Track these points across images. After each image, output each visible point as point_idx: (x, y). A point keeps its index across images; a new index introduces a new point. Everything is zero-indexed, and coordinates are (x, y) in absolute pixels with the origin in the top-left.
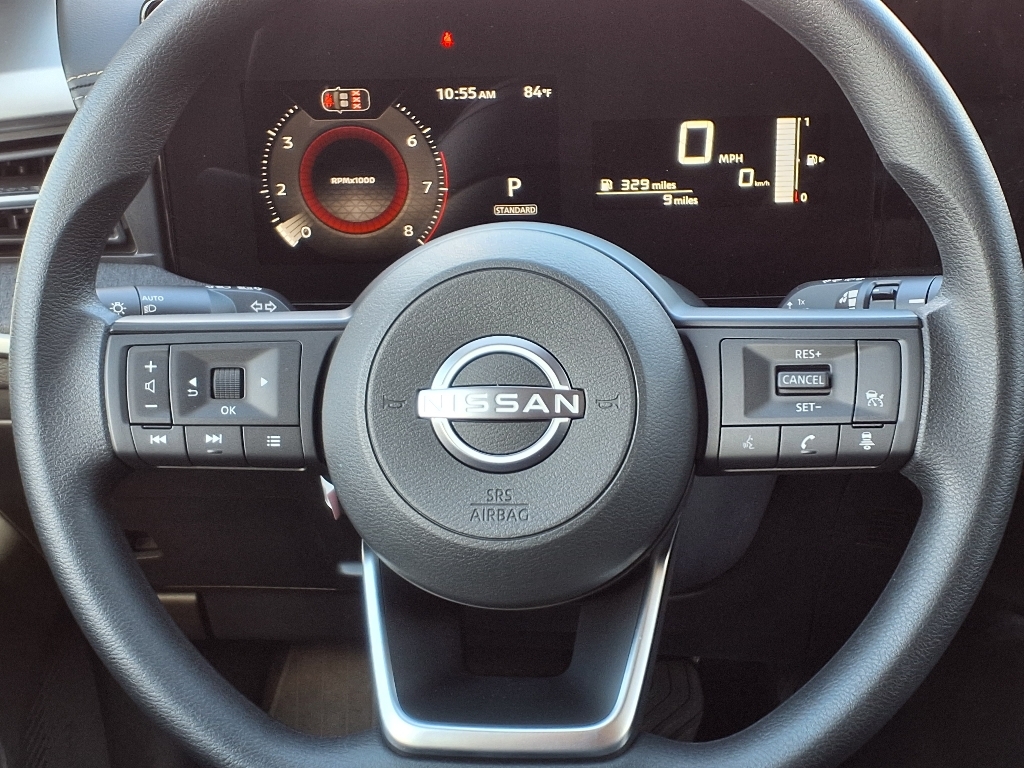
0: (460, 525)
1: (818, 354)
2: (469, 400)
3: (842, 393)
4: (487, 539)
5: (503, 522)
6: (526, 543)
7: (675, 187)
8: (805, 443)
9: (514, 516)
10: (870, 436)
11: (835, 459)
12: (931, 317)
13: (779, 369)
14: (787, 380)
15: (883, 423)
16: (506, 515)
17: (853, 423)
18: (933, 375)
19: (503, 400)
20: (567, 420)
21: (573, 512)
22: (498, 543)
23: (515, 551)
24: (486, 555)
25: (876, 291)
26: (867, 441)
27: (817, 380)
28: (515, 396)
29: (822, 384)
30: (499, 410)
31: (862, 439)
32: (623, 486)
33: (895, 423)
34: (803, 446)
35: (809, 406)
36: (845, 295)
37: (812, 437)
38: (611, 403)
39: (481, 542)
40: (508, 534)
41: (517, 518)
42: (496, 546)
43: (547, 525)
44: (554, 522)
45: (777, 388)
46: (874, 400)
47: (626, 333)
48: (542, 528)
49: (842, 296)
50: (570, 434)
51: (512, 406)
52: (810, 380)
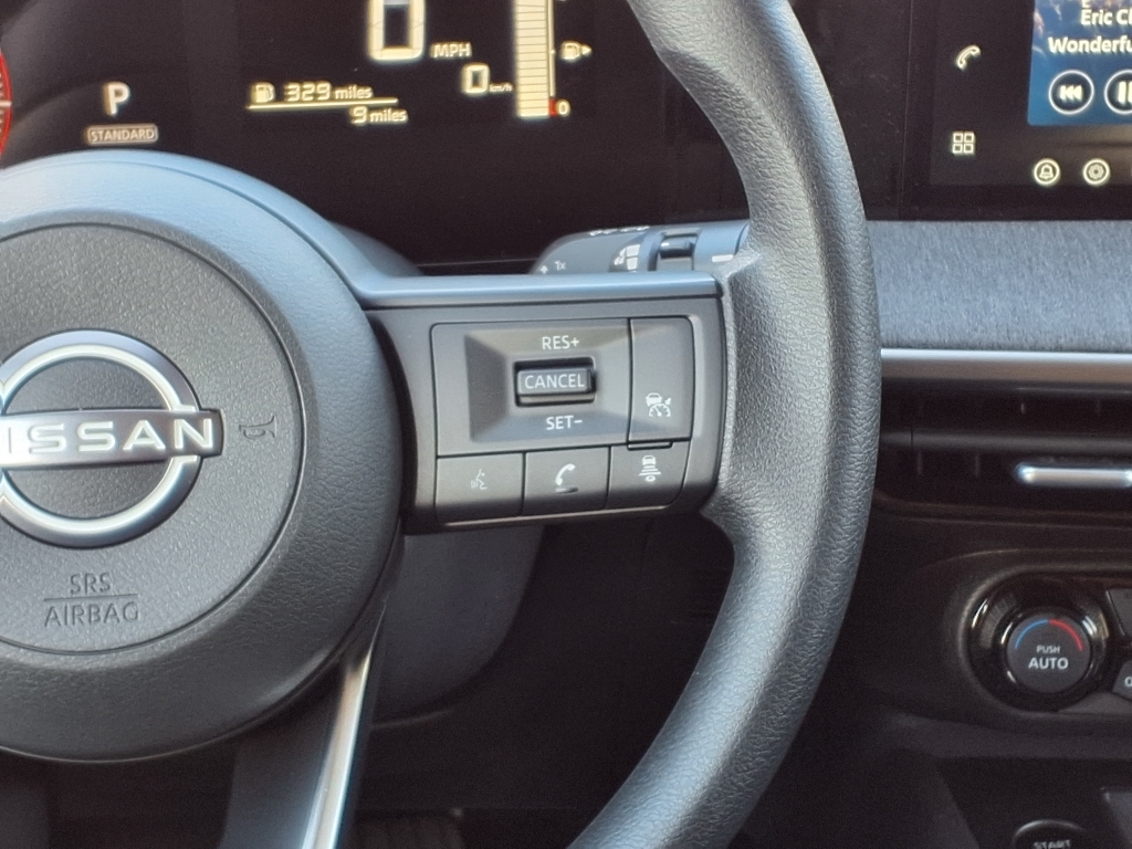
0: (28, 634)
1: (575, 342)
2: (35, 434)
3: (612, 399)
4: (72, 653)
5: (98, 625)
6: (135, 657)
7: (370, 95)
8: (562, 476)
9: (115, 614)
10: (653, 461)
11: (606, 498)
12: (735, 282)
13: (519, 367)
14: (532, 383)
15: (672, 441)
16: (102, 614)
17: (628, 443)
18: (741, 367)
19: (89, 432)
20: (194, 459)
21: (208, 602)
22: (92, 658)
23: (118, 670)
24: (72, 679)
25: (666, 245)
26: (649, 470)
27: (575, 381)
28: (110, 425)
29: (582, 386)
30: (84, 449)
31: (642, 467)
32: (287, 557)
33: (688, 439)
34: (559, 481)
35: (565, 421)
36: (622, 253)
37: (571, 467)
38: (263, 430)
39: (62, 658)
40: (106, 644)
41: (120, 616)
42: (88, 664)
43: (169, 626)
44: (180, 620)
45: (517, 397)
46: (658, 408)
47: (282, 320)
48: (161, 630)
49: (616, 255)
50: (200, 481)
51: (104, 442)
52: (565, 381)
